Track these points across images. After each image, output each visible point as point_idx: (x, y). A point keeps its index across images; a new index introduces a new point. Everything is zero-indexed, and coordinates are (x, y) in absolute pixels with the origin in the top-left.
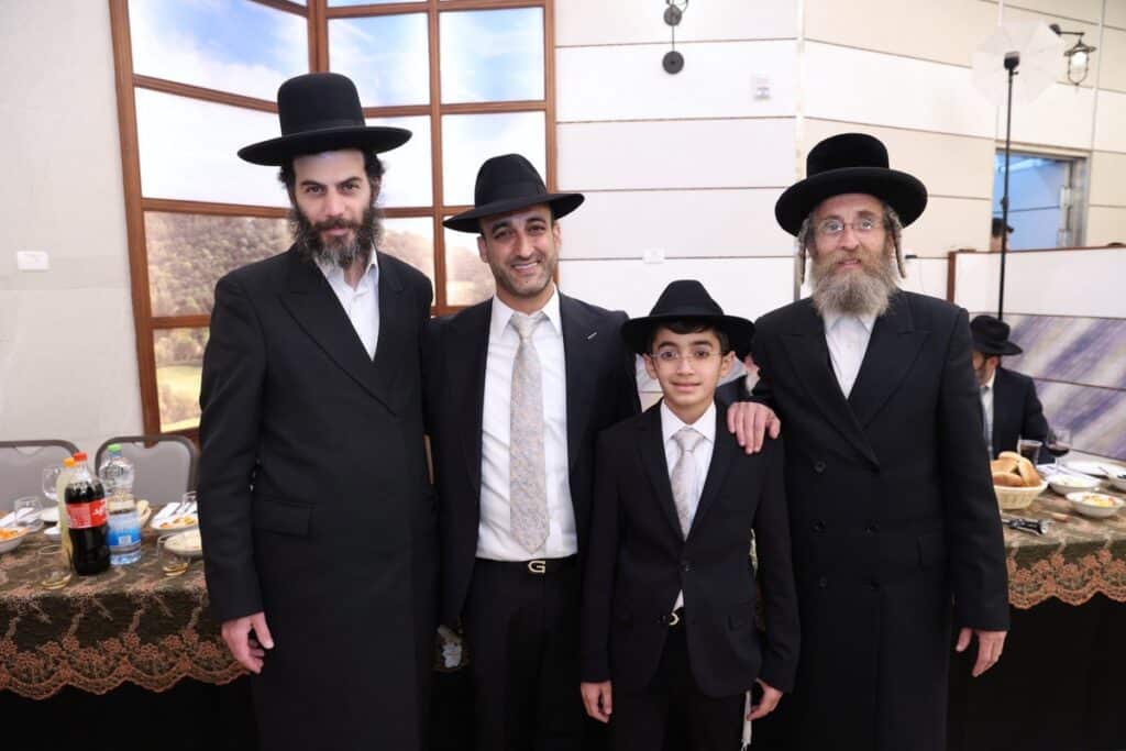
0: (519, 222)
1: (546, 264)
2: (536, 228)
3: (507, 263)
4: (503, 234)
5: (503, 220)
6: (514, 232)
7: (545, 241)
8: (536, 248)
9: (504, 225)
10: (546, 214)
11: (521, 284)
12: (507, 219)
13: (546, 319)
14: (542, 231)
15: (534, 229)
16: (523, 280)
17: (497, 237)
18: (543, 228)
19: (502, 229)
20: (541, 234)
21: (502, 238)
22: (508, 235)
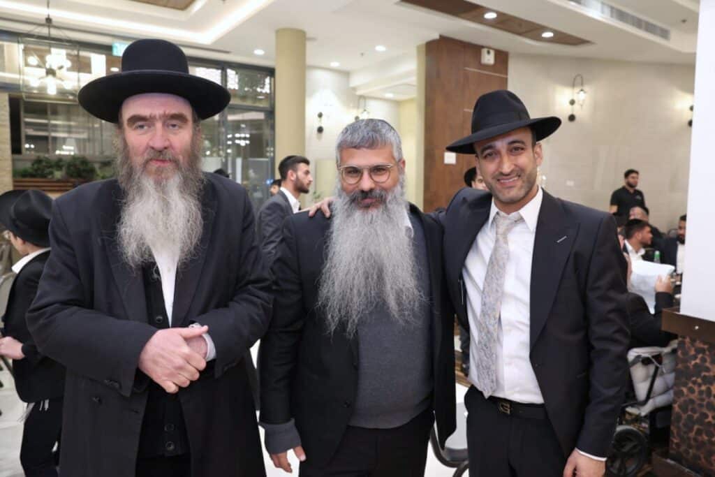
0: (501, 145)
1: (525, 178)
2: (517, 149)
3: (493, 178)
4: (490, 154)
5: (489, 144)
6: (498, 153)
7: (524, 159)
8: (516, 165)
9: (490, 147)
10: (527, 137)
11: (504, 195)
12: (492, 144)
13: (521, 220)
14: (522, 151)
15: (515, 149)
16: (506, 191)
17: (486, 157)
18: (522, 149)
19: (488, 151)
20: (520, 154)
21: (489, 157)
22: (494, 155)
